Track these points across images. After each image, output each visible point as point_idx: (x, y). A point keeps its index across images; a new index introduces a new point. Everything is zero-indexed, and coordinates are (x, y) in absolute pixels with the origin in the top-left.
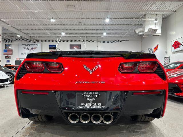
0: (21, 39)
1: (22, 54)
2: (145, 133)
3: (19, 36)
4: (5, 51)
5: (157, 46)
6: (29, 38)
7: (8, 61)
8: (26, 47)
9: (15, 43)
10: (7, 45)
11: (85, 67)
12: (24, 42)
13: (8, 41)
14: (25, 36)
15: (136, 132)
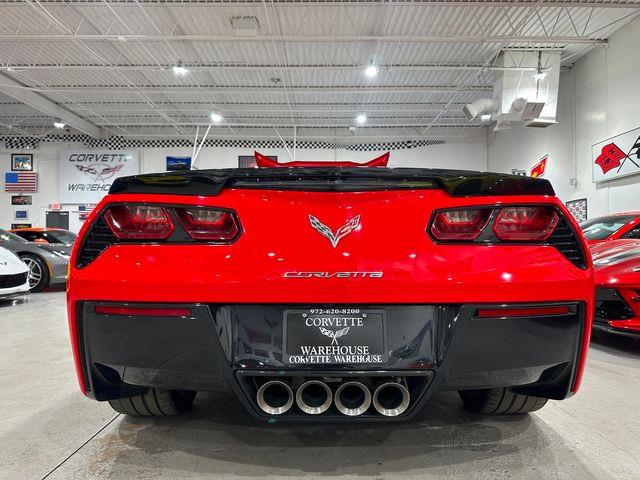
0: (69, 136)
1: (72, 187)
2: (513, 450)
3: (59, 125)
4: (11, 178)
5: (544, 161)
6: (93, 134)
7: (22, 215)
8: (85, 164)
9: (46, 150)
10: (17, 159)
11: (315, 222)
12: (78, 148)
13: (22, 142)
14: (81, 127)
15: (484, 448)
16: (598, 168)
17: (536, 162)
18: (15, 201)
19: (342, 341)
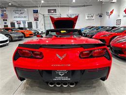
0: (12, 6)
3: (10, 4)
4: (2, 15)
5: (113, 10)
16: (124, 13)
17: (111, 10)
18: (4, 20)
19: (63, 76)
